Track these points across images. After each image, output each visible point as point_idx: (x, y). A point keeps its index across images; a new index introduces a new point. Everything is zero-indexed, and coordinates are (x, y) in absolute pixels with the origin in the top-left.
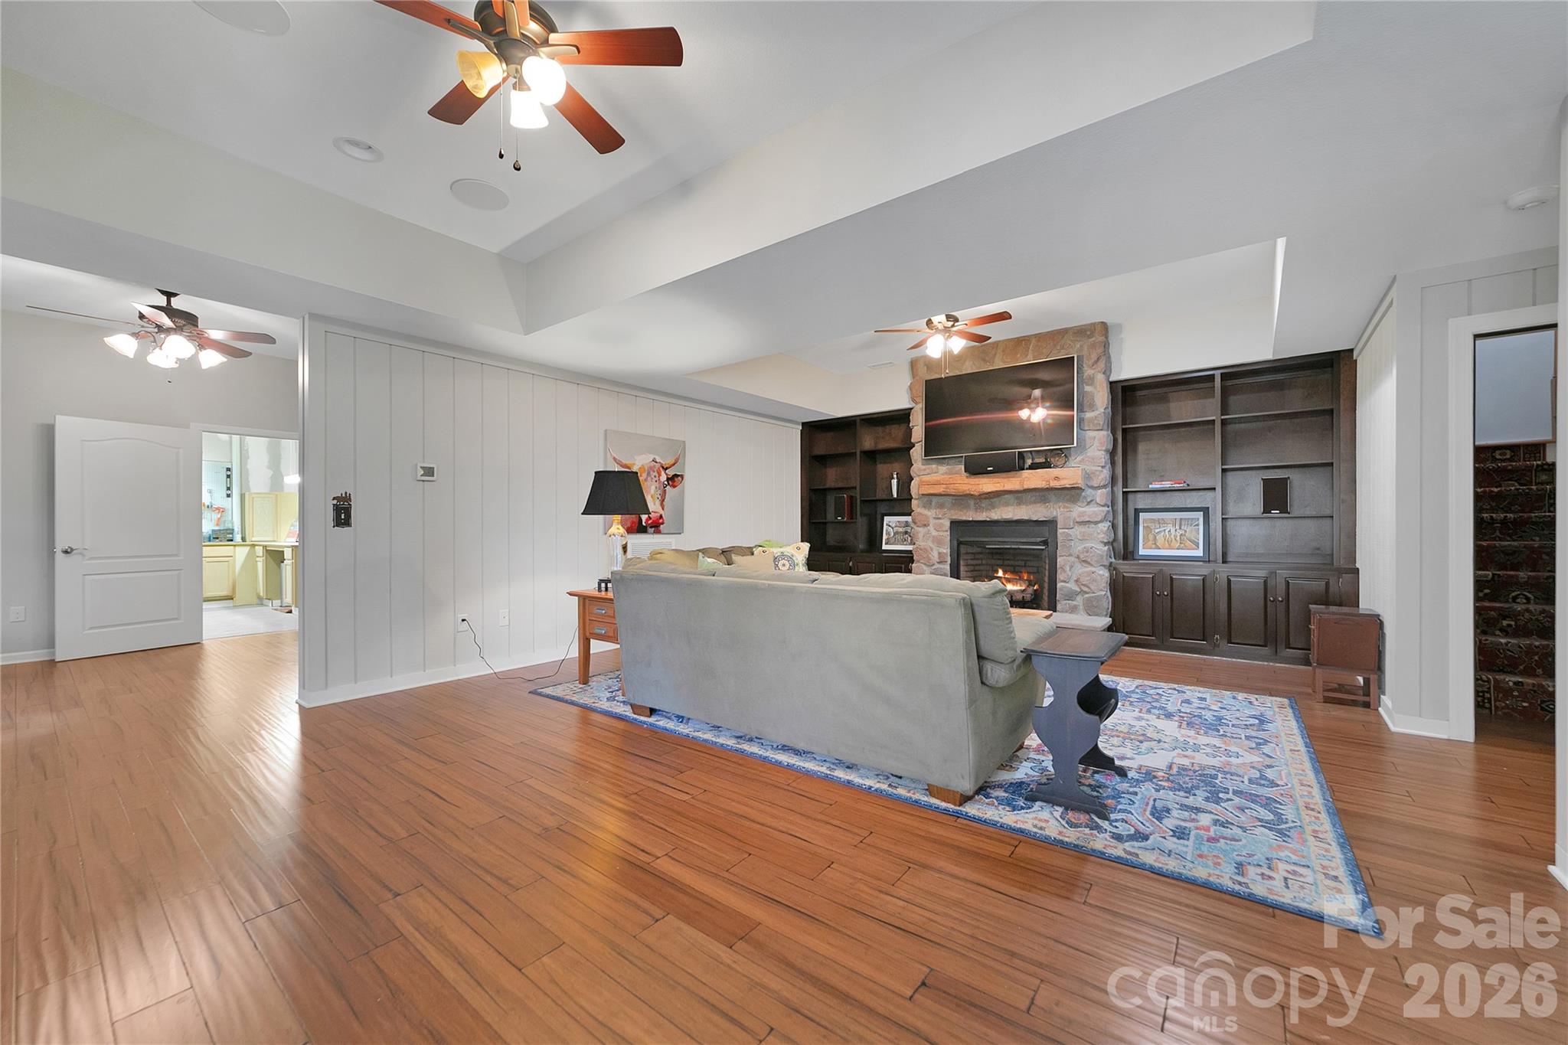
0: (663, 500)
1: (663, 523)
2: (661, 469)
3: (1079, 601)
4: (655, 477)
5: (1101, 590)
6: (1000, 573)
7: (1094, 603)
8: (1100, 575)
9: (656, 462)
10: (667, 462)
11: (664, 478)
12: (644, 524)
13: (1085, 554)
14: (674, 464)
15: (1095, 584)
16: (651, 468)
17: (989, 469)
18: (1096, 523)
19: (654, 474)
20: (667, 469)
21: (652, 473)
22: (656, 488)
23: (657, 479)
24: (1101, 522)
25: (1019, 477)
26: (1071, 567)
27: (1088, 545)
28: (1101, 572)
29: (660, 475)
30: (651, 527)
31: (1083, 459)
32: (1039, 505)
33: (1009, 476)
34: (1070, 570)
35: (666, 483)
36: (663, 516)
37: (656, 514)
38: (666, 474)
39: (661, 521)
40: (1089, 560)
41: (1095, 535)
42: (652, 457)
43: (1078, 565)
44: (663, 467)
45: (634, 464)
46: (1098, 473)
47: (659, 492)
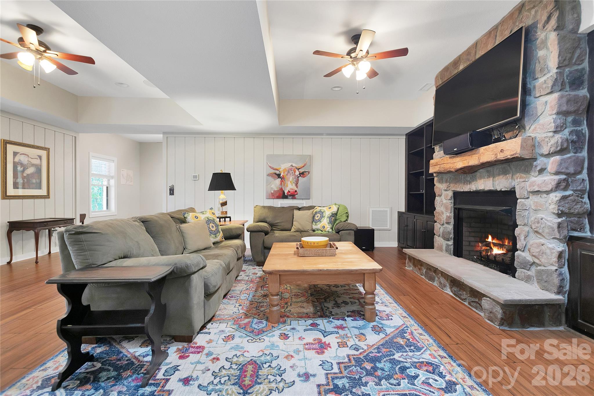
0: (297, 184)
1: (297, 194)
2: (296, 169)
3: (532, 272)
4: (292, 173)
5: (552, 265)
6: (490, 239)
7: (544, 277)
8: (551, 249)
9: (293, 166)
10: (298, 166)
11: (297, 173)
12: (286, 194)
13: (537, 225)
14: (303, 167)
15: (545, 256)
16: (291, 169)
17: (455, 150)
18: (548, 192)
19: (292, 172)
20: (299, 169)
21: (290, 171)
22: (293, 178)
23: (293, 174)
24: (551, 191)
25: (477, 154)
26: (526, 237)
27: (540, 215)
28: (550, 246)
29: (295, 172)
30: (290, 196)
31: (535, 128)
32: (501, 177)
33: (472, 153)
34: (525, 239)
35: (299, 175)
36: (297, 191)
37: (293, 190)
38: (299, 171)
39: (296, 193)
40: (540, 231)
41: (547, 205)
42: (290, 164)
43: (532, 235)
44: (297, 168)
45: (280, 168)
46: (547, 139)
47: (295, 180)
